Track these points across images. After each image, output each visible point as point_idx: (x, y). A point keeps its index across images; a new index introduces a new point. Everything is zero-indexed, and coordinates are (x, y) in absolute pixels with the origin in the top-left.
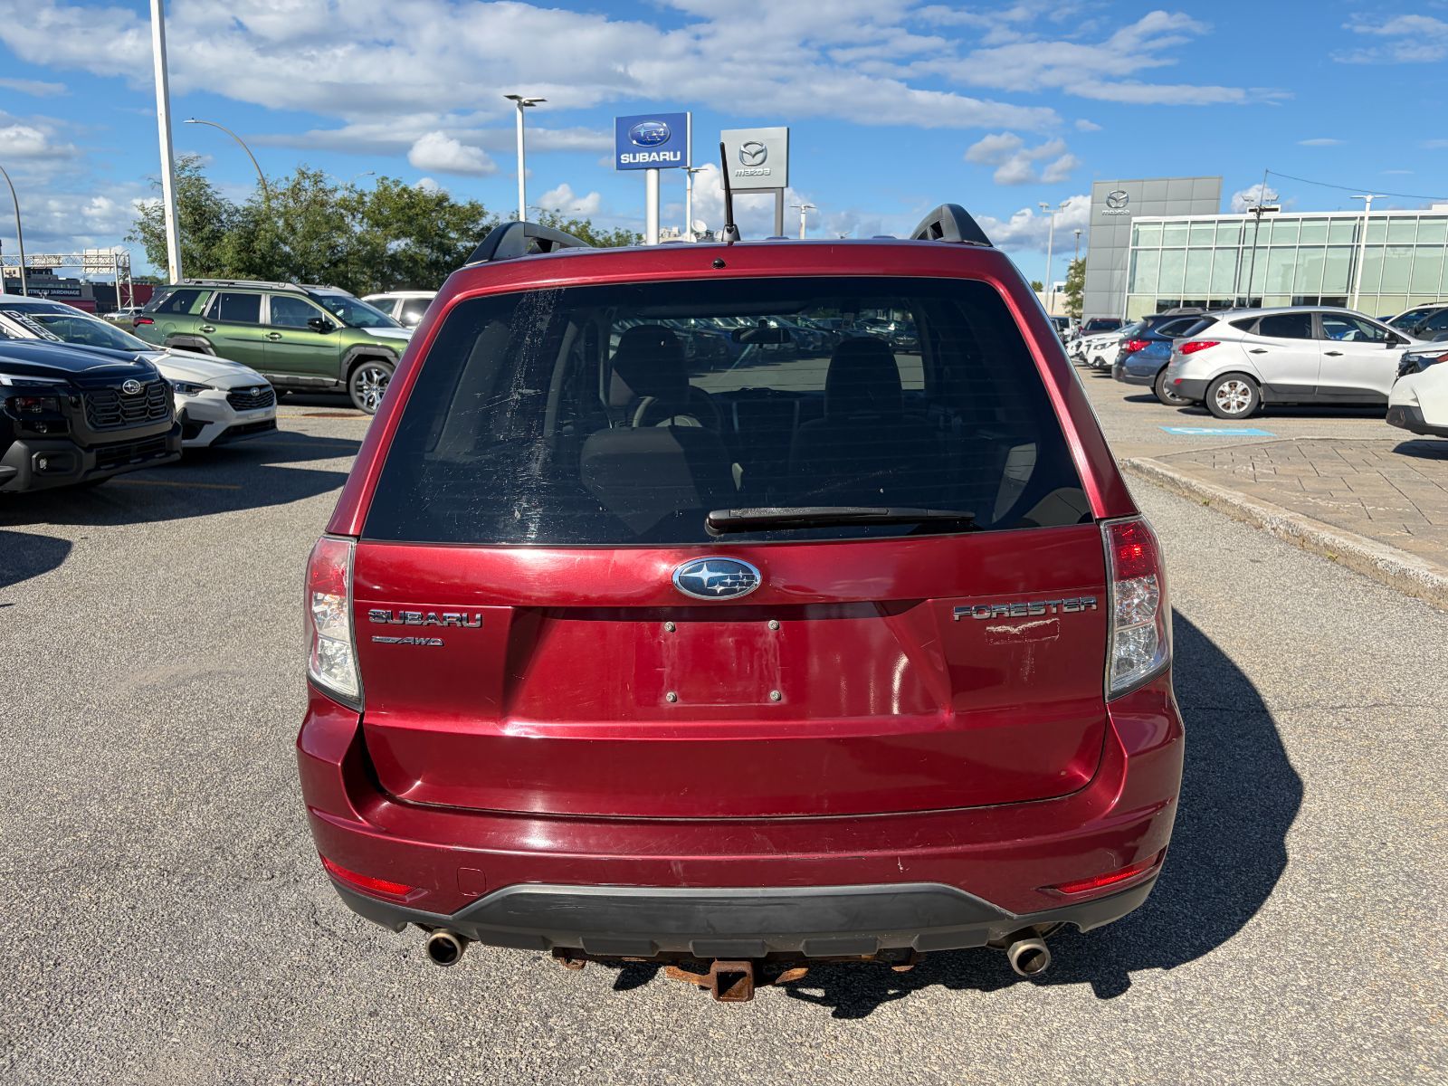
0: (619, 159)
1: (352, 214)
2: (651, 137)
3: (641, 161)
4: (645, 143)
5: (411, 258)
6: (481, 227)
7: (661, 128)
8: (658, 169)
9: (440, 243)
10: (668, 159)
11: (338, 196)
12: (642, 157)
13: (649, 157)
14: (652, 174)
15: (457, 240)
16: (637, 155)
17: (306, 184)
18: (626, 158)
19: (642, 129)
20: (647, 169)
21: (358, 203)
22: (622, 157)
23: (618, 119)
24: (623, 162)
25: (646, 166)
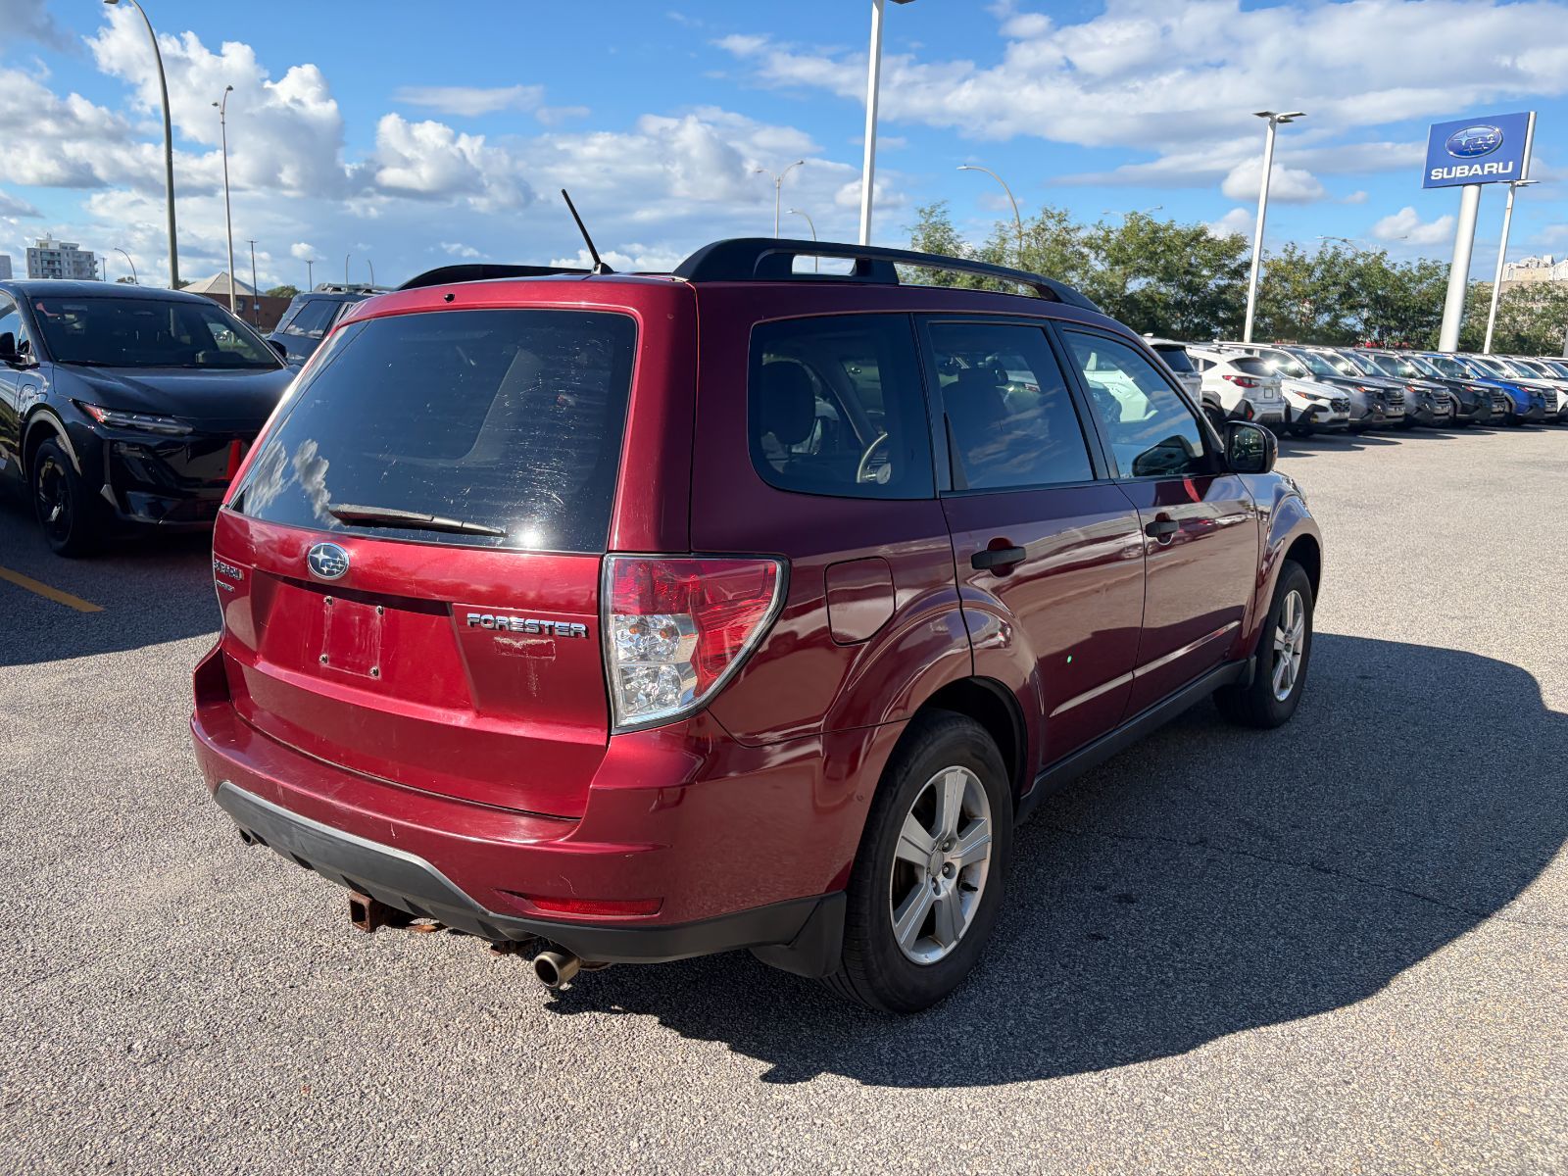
0: (1428, 175)
1: (1096, 252)
2: (1475, 146)
3: (1458, 175)
4: (1467, 154)
5: (1150, 298)
6: (1239, 262)
7: (1492, 133)
8: (1479, 184)
9: (1191, 282)
10: (1495, 172)
11: (1083, 234)
12: (1461, 171)
13: (1470, 170)
14: (1471, 191)
15: (1210, 278)
16: (1454, 169)
17: (1051, 224)
18: (1438, 174)
19: (1463, 138)
20: (1464, 185)
21: (1103, 240)
22: (1433, 173)
23: (1433, 126)
24: (1433, 178)
25: (1464, 183)
